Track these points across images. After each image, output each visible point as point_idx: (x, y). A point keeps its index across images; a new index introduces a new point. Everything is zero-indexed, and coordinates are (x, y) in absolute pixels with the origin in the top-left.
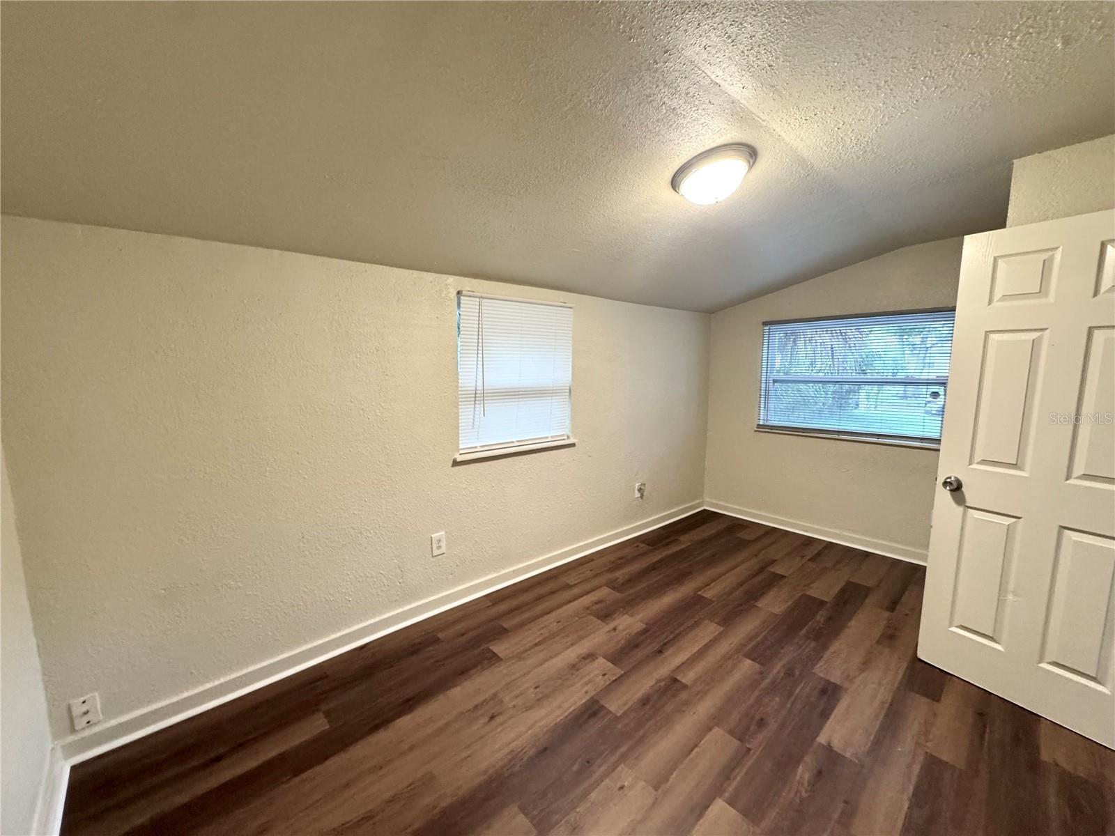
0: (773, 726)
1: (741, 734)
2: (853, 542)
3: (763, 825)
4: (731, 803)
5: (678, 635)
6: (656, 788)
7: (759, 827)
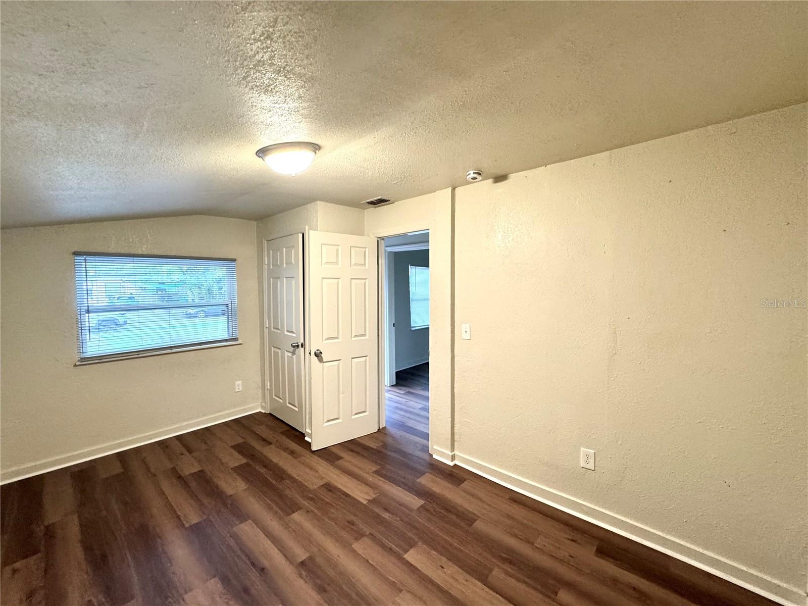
0: (352, 518)
1: (359, 535)
2: (192, 427)
3: (416, 540)
4: (406, 551)
5: (243, 552)
6: (401, 591)
7: (417, 542)
